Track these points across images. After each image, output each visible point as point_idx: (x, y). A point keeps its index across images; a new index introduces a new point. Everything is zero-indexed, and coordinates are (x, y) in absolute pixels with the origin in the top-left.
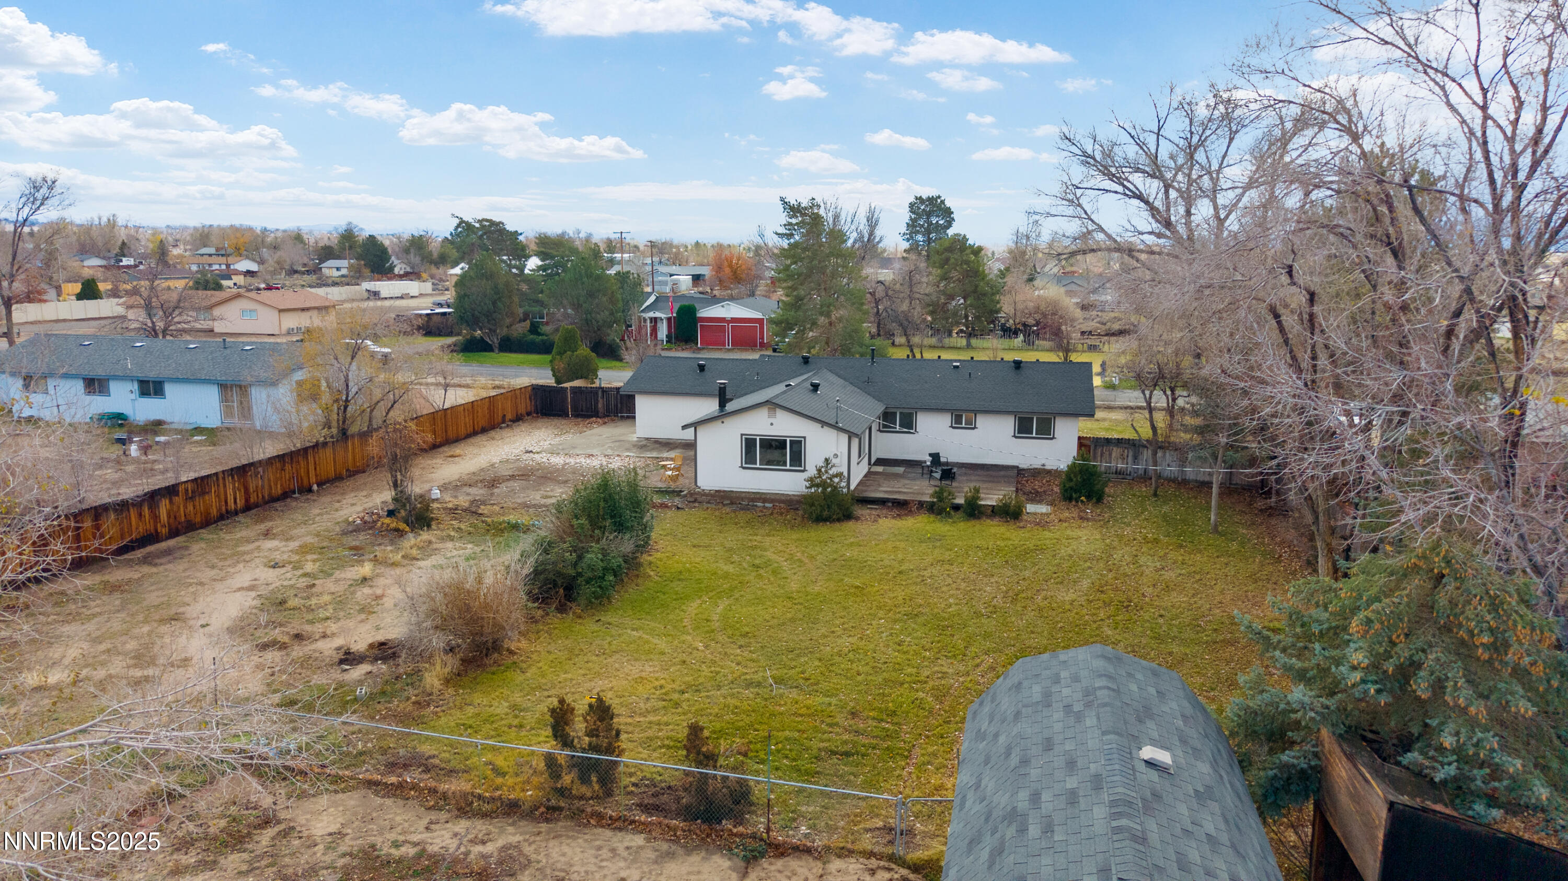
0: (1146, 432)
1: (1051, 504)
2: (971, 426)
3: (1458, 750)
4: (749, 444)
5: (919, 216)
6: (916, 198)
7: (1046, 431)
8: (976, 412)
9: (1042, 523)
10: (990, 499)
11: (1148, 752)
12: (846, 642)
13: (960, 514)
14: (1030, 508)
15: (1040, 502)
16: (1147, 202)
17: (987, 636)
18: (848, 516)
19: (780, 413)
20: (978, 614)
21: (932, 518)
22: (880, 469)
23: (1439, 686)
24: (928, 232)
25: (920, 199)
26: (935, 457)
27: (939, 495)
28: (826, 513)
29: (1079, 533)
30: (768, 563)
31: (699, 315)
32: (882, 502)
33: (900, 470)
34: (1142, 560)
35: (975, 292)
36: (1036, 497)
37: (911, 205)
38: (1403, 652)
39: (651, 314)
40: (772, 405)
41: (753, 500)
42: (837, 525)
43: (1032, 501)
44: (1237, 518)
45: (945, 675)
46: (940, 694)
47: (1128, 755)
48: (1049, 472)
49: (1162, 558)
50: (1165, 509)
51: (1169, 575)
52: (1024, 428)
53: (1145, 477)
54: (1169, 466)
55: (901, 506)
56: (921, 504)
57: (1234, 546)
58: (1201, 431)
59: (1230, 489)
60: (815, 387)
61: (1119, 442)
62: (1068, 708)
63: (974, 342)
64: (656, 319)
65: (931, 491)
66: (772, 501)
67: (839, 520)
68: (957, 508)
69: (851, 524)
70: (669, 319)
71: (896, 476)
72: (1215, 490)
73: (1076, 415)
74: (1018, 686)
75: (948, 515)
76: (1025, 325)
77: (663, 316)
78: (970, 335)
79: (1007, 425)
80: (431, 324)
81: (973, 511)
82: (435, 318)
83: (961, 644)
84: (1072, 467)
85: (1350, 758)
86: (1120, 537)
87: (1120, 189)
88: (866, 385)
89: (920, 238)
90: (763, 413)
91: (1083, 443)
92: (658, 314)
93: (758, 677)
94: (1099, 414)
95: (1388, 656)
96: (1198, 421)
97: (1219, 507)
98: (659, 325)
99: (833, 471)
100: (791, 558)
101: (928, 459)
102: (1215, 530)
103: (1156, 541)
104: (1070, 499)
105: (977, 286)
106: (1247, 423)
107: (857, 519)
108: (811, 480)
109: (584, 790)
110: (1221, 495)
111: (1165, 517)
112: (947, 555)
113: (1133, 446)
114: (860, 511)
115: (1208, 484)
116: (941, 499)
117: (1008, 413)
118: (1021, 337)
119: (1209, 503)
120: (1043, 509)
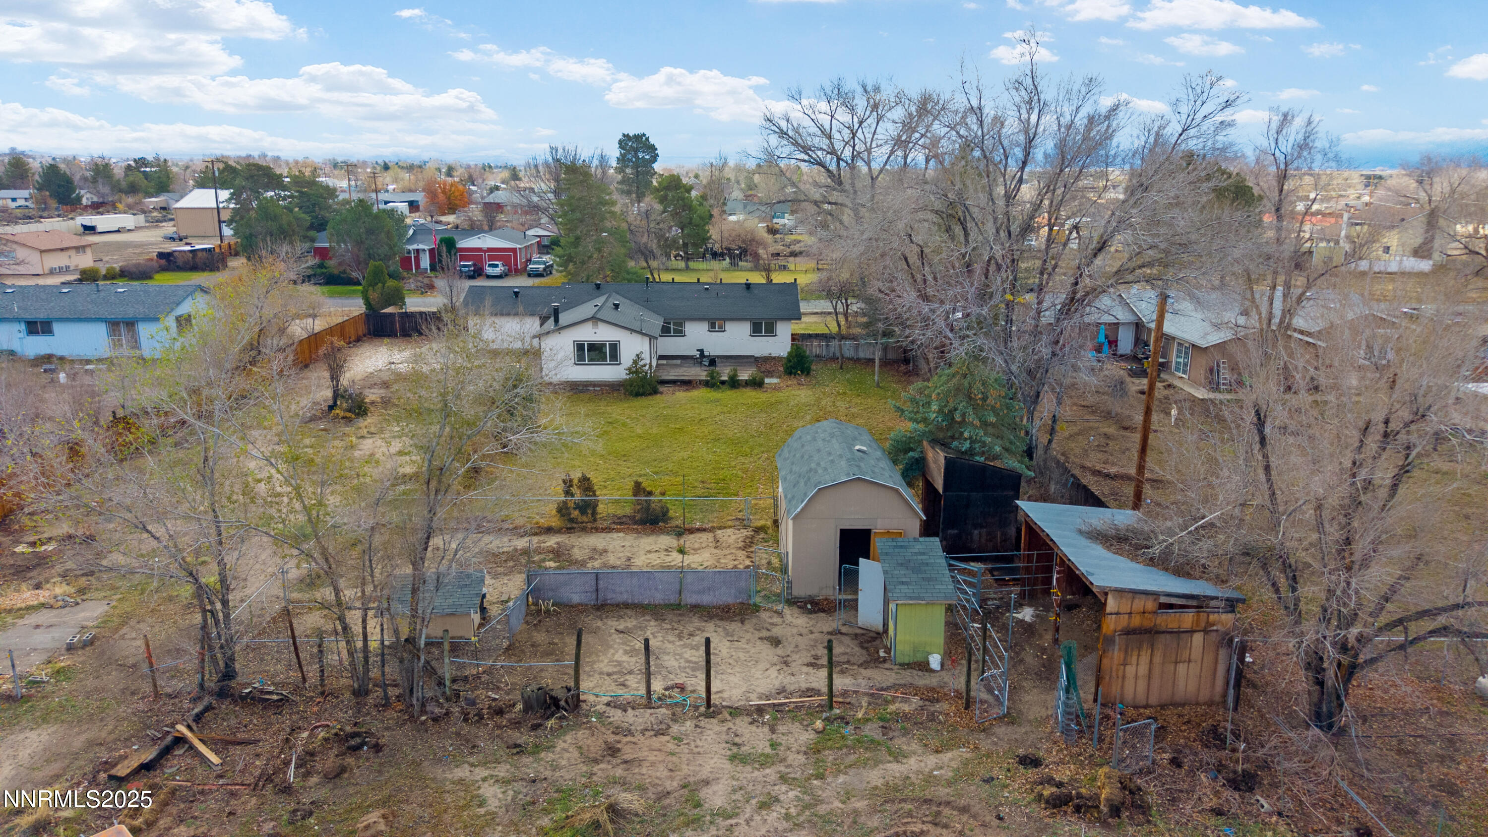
0: (834, 329)
1: (780, 377)
2: (722, 330)
3: (970, 438)
4: (580, 347)
5: (628, 152)
6: (624, 135)
7: (771, 331)
8: (725, 320)
9: (776, 388)
10: (744, 375)
11: (857, 447)
12: (684, 454)
13: (724, 387)
14: (767, 380)
15: (772, 377)
16: (824, 167)
17: (761, 445)
18: (655, 392)
19: (601, 325)
20: (753, 436)
21: (709, 390)
22: (664, 362)
23: (963, 415)
24: (636, 167)
25: (626, 136)
26: (701, 351)
27: (711, 374)
28: (641, 390)
29: (799, 392)
30: (617, 421)
31: (458, 246)
32: (674, 382)
33: (679, 362)
34: (838, 404)
35: (690, 223)
36: (770, 374)
37: (620, 142)
38: (951, 405)
39: (415, 246)
40: (594, 319)
41: (586, 386)
42: (650, 398)
43: (767, 376)
44: (890, 379)
45: (744, 463)
46: (745, 471)
47: (850, 449)
48: (774, 358)
49: (849, 402)
50: (848, 376)
51: (853, 410)
52: (756, 330)
53: (834, 359)
54: (848, 350)
55: (687, 384)
56: (700, 381)
57: (889, 394)
58: (866, 325)
59: (886, 363)
60: (617, 306)
61: (817, 336)
62: (824, 440)
63: (692, 264)
64: (418, 250)
65: (705, 373)
66: (599, 386)
67: (650, 394)
68: (723, 383)
69: (658, 396)
70: (431, 251)
71: (676, 366)
72: (877, 361)
73: (789, 319)
74: (800, 438)
75: (718, 387)
76: (729, 249)
77: (426, 248)
78: (687, 258)
79: (745, 328)
80: (197, 260)
81: (734, 383)
82: (200, 254)
83: (748, 450)
84: (790, 354)
85: (933, 448)
86: (824, 393)
87: (806, 158)
88: (646, 303)
89: (628, 171)
90: (589, 326)
91: (794, 337)
92: (421, 246)
93: (643, 472)
94: (804, 319)
95: (946, 406)
96: (865, 319)
97: (880, 373)
98: (421, 255)
99: (641, 363)
100: (629, 417)
101: (698, 354)
102: (878, 386)
103: (845, 393)
104: (790, 374)
105: (691, 219)
106: (892, 316)
107: (661, 393)
108: (629, 369)
109: (585, 519)
110: (881, 366)
111: (848, 380)
112: (725, 409)
113: (825, 337)
114: (661, 389)
115: (872, 361)
116: (713, 378)
117: (746, 320)
118: (728, 260)
119: (873, 371)
120: (775, 381)
